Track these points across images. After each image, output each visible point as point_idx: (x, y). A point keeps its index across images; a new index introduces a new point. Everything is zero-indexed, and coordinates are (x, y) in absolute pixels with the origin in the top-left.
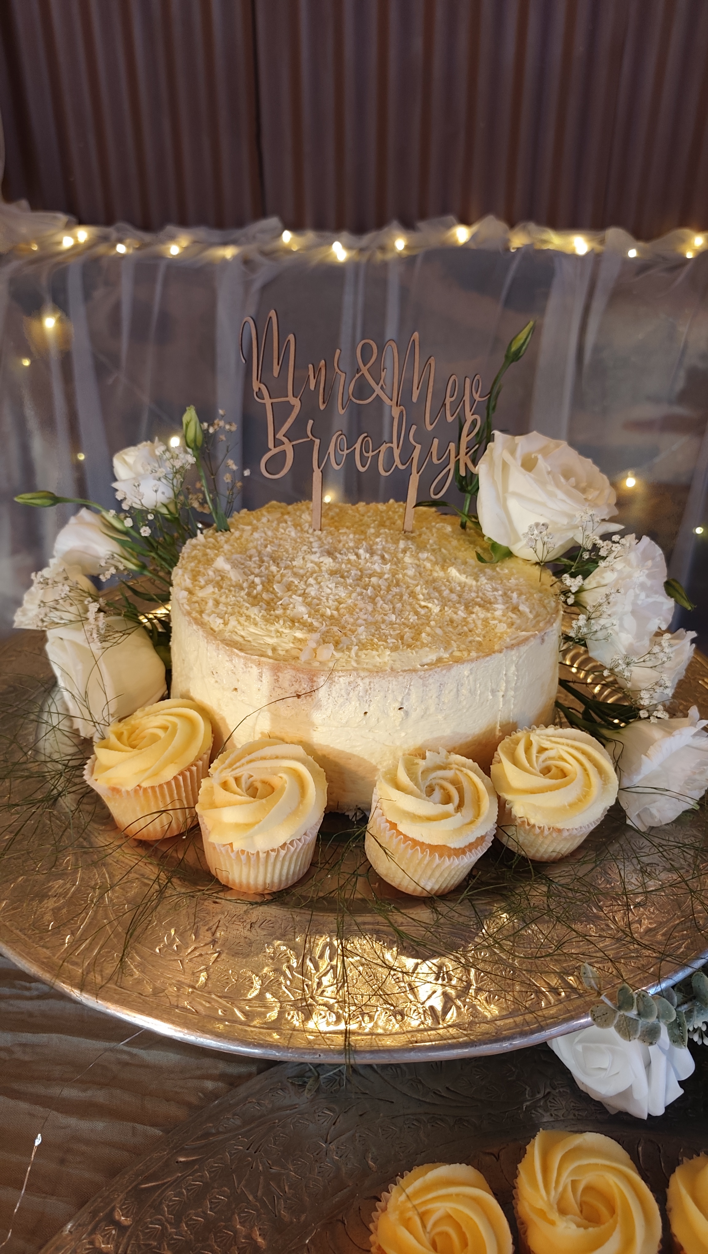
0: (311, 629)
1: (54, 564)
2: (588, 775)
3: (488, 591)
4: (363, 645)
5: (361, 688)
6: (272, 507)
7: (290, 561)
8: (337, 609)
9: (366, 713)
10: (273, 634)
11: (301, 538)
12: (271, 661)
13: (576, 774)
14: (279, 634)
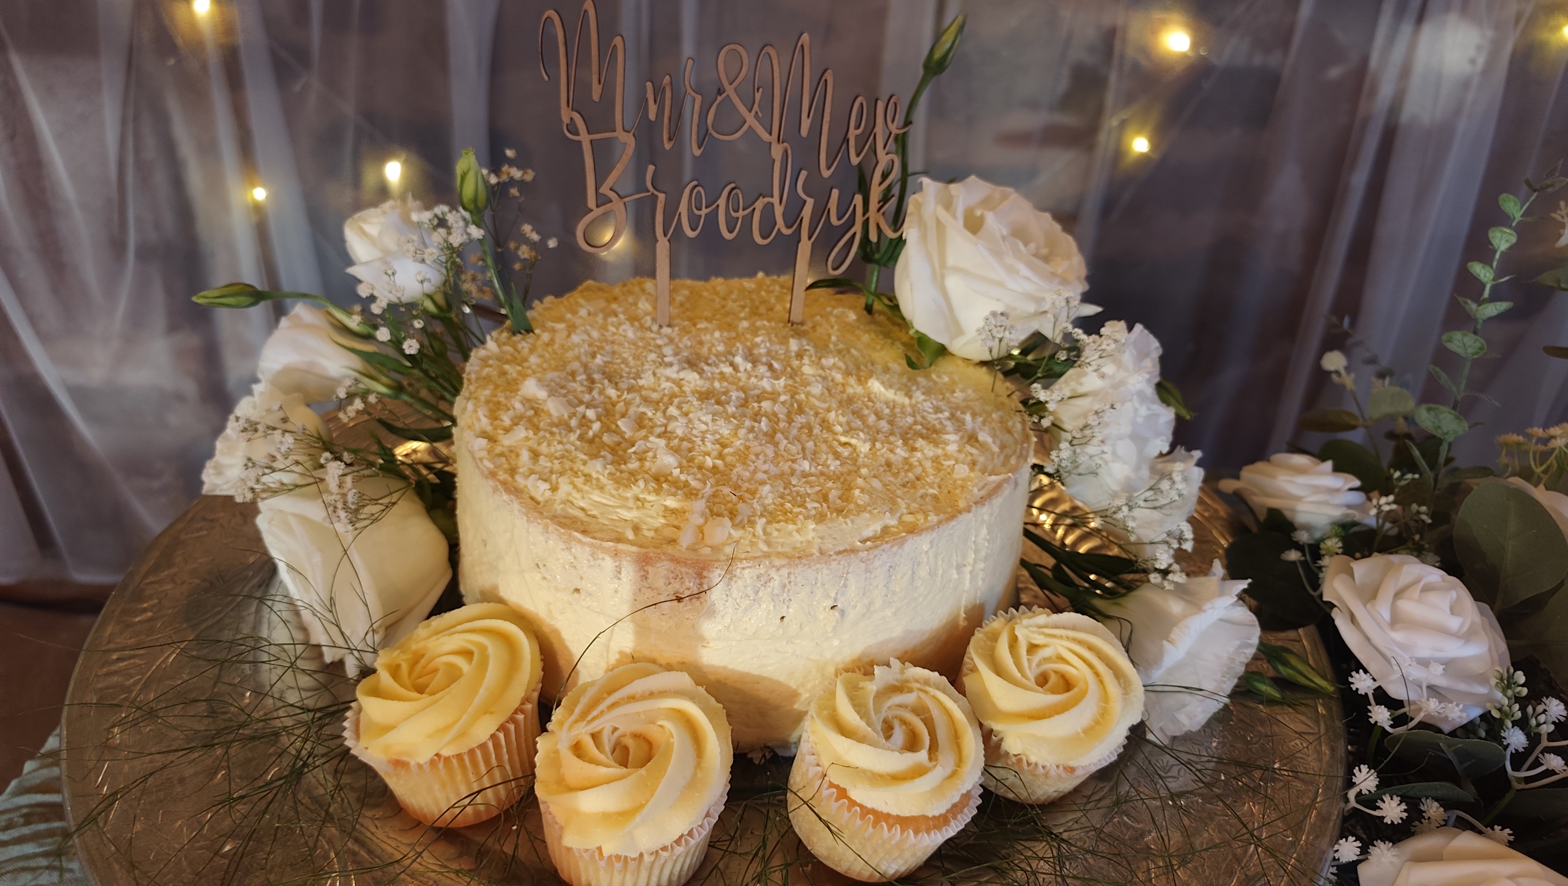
0: (691, 494)
1: (261, 393)
2: (1101, 682)
3: (929, 413)
4: (771, 513)
5: (776, 583)
6: (588, 289)
7: (634, 379)
8: (720, 456)
9: (783, 618)
10: (631, 504)
11: (642, 339)
12: (634, 549)
13: (1087, 683)
14: (640, 504)
